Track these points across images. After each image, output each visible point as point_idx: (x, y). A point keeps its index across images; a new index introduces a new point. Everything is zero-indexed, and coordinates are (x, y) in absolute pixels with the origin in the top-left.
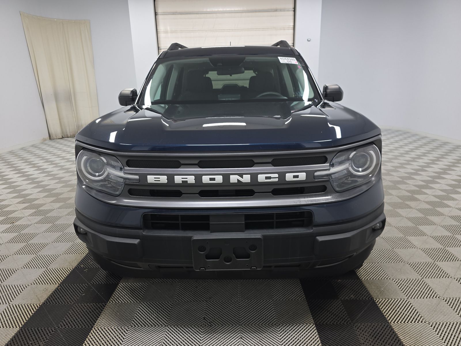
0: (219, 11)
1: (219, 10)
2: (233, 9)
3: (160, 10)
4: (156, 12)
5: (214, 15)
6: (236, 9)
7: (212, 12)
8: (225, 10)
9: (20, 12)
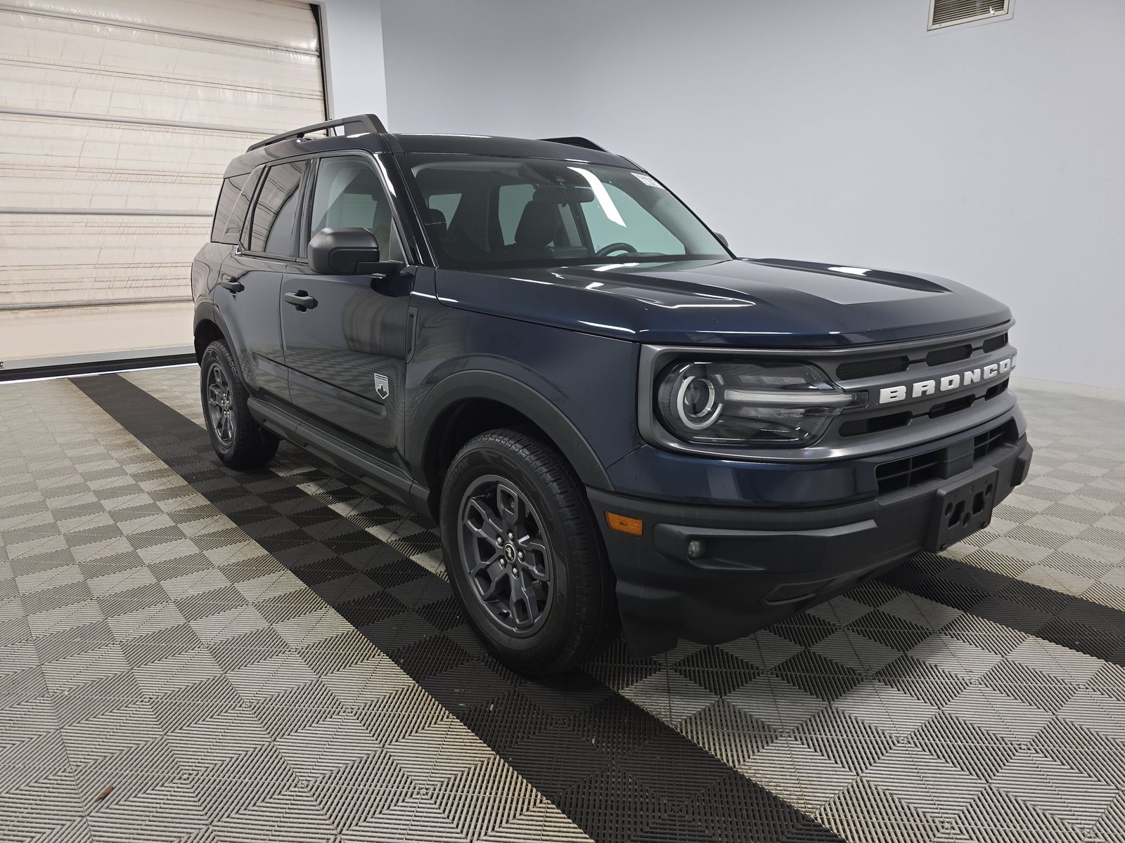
0: (111, 20)
1: (113, 17)
7: (91, 20)
8: (129, 19)
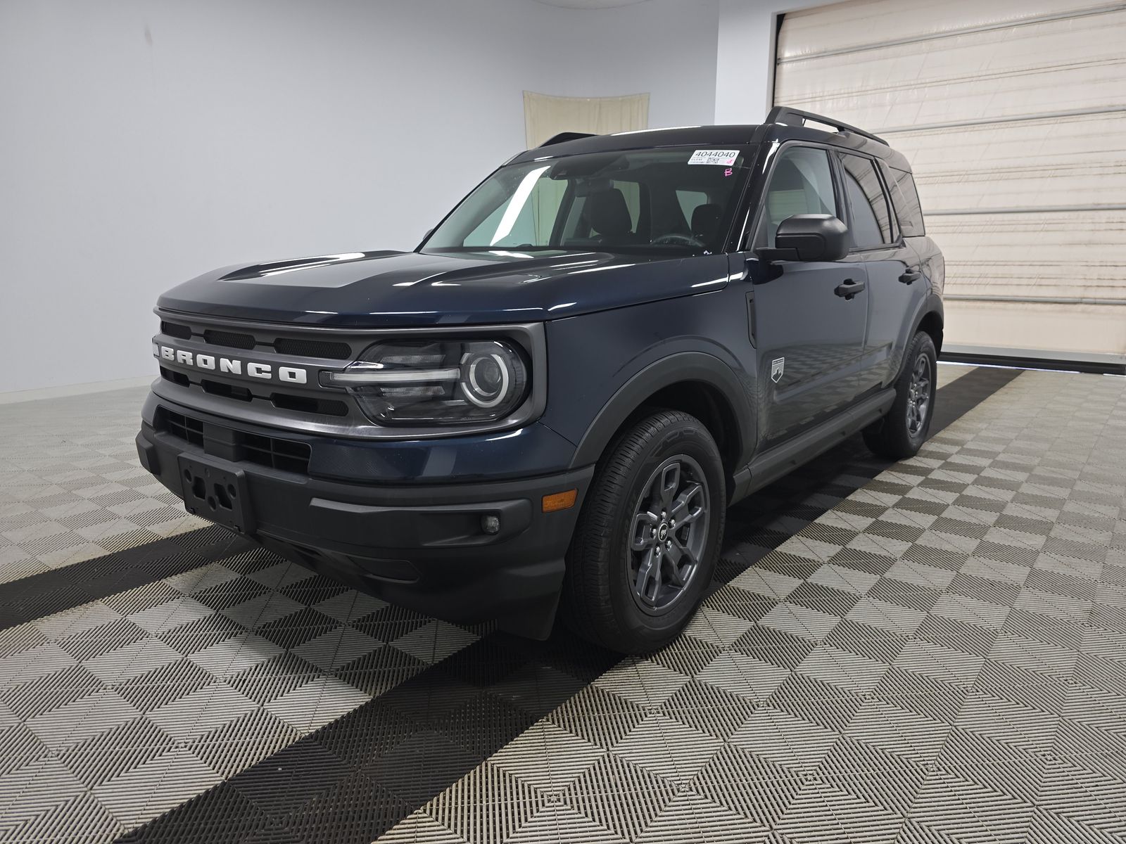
2: (981, 22)
3: (787, 53)
4: (778, 57)
5: (924, 45)
6: (992, 20)
9: (523, 92)
